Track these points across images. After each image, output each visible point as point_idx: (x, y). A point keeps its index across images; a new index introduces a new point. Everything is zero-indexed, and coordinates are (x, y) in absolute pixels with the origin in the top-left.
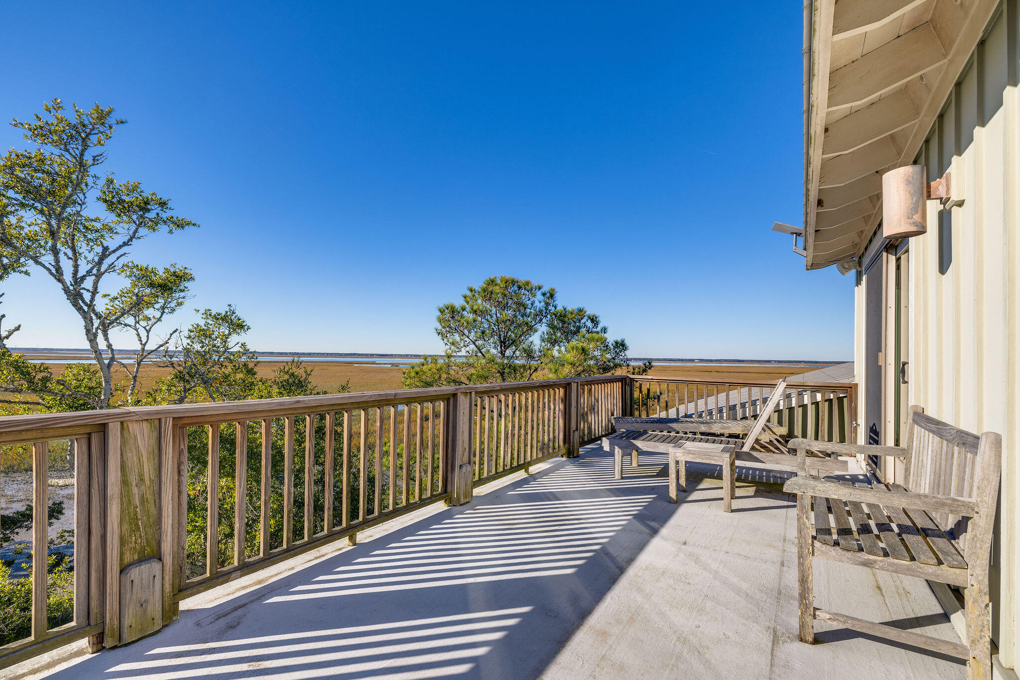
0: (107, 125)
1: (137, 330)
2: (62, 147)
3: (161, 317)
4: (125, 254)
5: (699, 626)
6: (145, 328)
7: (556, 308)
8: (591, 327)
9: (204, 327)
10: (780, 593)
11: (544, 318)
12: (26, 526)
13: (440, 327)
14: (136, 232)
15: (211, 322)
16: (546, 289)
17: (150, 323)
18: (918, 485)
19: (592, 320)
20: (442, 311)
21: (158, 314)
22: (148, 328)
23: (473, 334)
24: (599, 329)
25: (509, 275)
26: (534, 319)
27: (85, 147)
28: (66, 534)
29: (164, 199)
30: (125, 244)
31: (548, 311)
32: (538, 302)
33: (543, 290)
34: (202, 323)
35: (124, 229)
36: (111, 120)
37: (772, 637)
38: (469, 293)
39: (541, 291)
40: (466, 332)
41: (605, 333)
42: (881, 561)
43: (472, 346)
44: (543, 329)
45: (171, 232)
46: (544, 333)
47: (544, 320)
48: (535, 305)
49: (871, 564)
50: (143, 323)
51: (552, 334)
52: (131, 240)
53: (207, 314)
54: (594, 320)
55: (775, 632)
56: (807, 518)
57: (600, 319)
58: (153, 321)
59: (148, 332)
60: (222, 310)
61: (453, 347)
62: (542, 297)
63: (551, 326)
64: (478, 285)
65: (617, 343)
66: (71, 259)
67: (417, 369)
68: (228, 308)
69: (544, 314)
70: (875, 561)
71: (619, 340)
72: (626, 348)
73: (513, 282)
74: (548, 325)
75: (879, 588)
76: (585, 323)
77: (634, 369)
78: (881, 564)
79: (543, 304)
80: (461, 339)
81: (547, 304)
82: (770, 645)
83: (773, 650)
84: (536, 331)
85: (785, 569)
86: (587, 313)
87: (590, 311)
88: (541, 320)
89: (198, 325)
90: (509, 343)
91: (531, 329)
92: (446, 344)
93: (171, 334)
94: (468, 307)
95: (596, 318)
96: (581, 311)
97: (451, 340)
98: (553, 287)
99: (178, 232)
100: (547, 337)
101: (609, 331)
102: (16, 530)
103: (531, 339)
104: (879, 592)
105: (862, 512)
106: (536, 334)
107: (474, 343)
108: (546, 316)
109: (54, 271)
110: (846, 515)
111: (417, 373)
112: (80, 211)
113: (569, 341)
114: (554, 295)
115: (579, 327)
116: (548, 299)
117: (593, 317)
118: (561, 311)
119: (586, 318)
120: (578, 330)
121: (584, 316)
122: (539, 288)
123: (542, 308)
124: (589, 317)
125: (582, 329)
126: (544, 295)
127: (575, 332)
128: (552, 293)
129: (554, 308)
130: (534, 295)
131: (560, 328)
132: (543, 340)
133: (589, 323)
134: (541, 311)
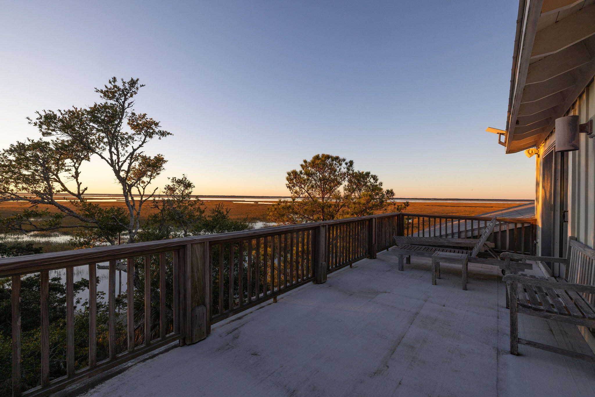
0: (136, 88)
1: (138, 188)
2: (115, 100)
3: (150, 181)
4: (142, 152)
5: (459, 346)
6: (142, 187)
8: (373, 182)
9: (172, 187)
10: (498, 331)
12: (82, 289)
13: (288, 183)
14: (145, 139)
15: (175, 184)
17: (145, 184)
18: (573, 278)
19: (374, 179)
20: (289, 174)
21: (148, 179)
22: (144, 187)
23: (306, 187)
24: (378, 183)
25: (326, 153)
26: (341, 178)
27: (126, 99)
28: (100, 294)
29: (157, 121)
30: (140, 146)
31: (349, 174)
32: (343, 169)
33: (346, 161)
34: (171, 184)
35: (139, 138)
36: (138, 85)
37: (496, 352)
38: (304, 164)
40: (303, 186)
41: (381, 186)
42: (554, 316)
43: (306, 194)
45: (160, 138)
46: (345, 186)
47: (347, 179)
48: (341, 170)
49: (549, 317)
50: (142, 185)
51: (350, 186)
52: (142, 144)
53: (174, 179)
54: (375, 178)
55: (497, 349)
56: (515, 294)
57: (378, 177)
58: (147, 183)
59: (144, 189)
60: (180, 177)
61: (295, 194)
62: (346, 166)
63: (350, 181)
64: (309, 159)
65: (388, 191)
66: (116, 155)
67: (275, 207)
68: (183, 176)
70: (551, 316)
71: (390, 189)
72: (393, 194)
73: (329, 157)
74: (348, 182)
75: (551, 331)
76: (370, 180)
77: (398, 207)
78: (554, 317)
79: (346, 169)
80: (300, 190)
81: (348, 169)
82: (496, 355)
83: (497, 357)
84: (341, 184)
85: (500, 320)
86: (371, 174)
87: (372, 173)
88: (345, 178)
89: (169, 185)
90: (326, 192)
91: (338, 183)
92: (292, 193)
93: (155, 190)
94: (303, 171)
95: (376, 177)
96: (368, 174)
97: (294, 191)
98: (352, 160)
99: (163, 138)
100: (347, 188)
101: (383, 184)
102: (78, 291)
103: (338, 189)
104: (551, 332)
105: (543, 292)
106: (341, 186)
107: (307, 192)
108: (347, 177)
109: (110, 161)
110: (534, 293)
111: (276, 209)
112: (120, 130)
113: (360, 190)
114: (352, 164)
115: (366, 183)
116: (349, 166)
117: (374, 176)
118: (356, 173)
119: (371, 177)
120: (365, 184)
121: (369, 176)
122: (344, 160)
123: (345, 172)
124: (372, 176)
125: (368, 184)
126: (346, 164)
127: (364, 185)
128: (351, 163)
129: (352, 172)
130: (341, 165)
131: (355, 183)
132: (345, 190)
133: (372, 180)
134: (345, 174)
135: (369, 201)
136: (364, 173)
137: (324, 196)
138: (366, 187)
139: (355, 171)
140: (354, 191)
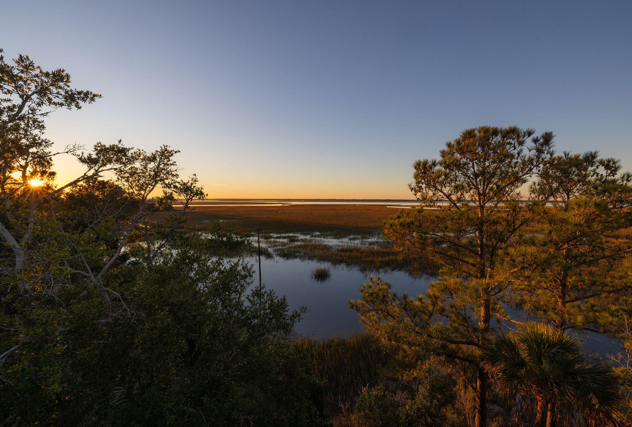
7: (551, 155)
8: (605, 174)
11: (535, 168)
16: (539, 134)
19: (608, 168)
20: (417, 167)
24: (618, 176)
26: (523, 169)
31: (540, 160)
32: (528, 150)
33: (534, 136)
38: (446, 148)
39: (531, 137)
41: (628, 181)
44: (534, 179)
46: (534, 184)
47: (535, 170)
48: (522, 154)
51: (545, 184)
54: (610, 165)
57: (621, 164)
62: (533, 145)
63: (544, 175)
64: (455, 139)
69: (535, 163)
73: (495, 132)
74: (541, 176)
76: (595, 170)
79: (534, 152)
81: (540, 151)
84: (524, 181)
86: (598, 158)
87: (602, 156)
88: (531, 170)
90: (489, 196)
91: (517, 180)
96: (590, 158)
98: (549, 131)
100: (538, 187)
103: (517, 191)
106: (524, 185)
107: (449, 198)
108: (537, 166)
113: (568, 192)
114: (550, 140)
115: (586, 176)
116: (542, 145)
117: (609, 161)
118: (560, 158)
119: (598, 164)
120: (583, 180)
121: (594, 162)
122: (530, 133)
123: (532, 157)
124: (602, 163)
125: (589, 178)
126: (535, 141)
127: (579, 181)
128: (548, 138)
129: (549, 156)
130: (521, 143)
131: (556, 179)
132: (533, 191)
133: (602, 171)
134: (531, 161)
135: (593, 216)
136: (581, 157)
137: (484, 204)
138: (584, 185)
139: (556, 155)
140: (552, 192)
